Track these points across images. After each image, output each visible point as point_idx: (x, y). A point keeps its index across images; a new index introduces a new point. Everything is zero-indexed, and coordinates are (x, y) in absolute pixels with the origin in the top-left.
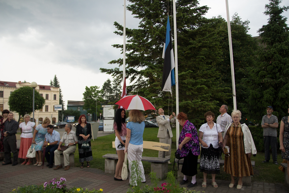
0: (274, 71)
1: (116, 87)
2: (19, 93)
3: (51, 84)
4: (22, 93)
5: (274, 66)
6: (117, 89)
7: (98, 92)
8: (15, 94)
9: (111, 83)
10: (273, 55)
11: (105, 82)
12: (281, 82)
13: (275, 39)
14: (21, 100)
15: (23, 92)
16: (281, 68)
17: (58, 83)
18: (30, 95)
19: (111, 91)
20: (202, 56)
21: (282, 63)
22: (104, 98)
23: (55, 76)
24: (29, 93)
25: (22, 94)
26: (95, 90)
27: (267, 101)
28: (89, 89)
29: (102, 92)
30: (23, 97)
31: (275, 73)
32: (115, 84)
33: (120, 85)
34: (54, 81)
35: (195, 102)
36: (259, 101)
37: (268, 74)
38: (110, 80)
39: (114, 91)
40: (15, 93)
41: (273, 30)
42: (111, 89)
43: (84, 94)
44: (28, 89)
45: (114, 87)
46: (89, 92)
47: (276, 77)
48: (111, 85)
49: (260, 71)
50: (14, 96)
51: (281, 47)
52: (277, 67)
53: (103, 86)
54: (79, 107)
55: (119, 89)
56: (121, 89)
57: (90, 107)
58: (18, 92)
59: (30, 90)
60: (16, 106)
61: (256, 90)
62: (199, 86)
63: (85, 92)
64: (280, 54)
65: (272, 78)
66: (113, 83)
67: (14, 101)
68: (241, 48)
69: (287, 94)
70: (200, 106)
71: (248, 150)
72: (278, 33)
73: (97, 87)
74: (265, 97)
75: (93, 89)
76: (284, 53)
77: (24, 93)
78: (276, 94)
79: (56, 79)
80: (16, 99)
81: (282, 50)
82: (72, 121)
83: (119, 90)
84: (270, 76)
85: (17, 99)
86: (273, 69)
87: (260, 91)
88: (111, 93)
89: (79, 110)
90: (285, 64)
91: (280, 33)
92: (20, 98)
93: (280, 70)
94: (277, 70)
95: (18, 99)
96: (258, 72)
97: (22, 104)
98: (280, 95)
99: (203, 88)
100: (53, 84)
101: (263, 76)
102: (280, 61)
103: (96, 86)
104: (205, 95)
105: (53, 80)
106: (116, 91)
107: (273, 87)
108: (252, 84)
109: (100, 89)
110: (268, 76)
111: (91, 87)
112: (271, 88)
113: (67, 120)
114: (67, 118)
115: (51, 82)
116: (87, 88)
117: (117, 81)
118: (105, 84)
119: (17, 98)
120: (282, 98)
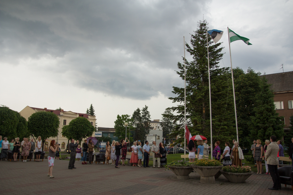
0: (264, 120)
1: (145, 116)
2: (76, 122)
3: (87, 112)
5: (264, 117)
6: (146, 118)
7: (129, 120)
9: (140, 112)
10: (263, 111)
11: (135, 111)
12: (267, 126)
13: (264, 102)
14: (77, 128)
15: (79, 122)
16: (268, 118)
17: (93, 111)
19: (140, 119)
20: (224, 109)
21: (268, 116)
22: (134, 126)
23: (91, 105)
25: (79, 124)
26: (126, 118)
27: (260, 136)
28: (121, 117)
29: (132, 121)
30: (79, 126)
31: (264, 121)
32: (144, 113)
33: (149, 114)
34: (90, 110)
35: (220, 137)
36: (256, 136)
37: (261, 121)
38: (140, 109)
39: (143, 119)
40: (73, 123)
41: (264, 97)
42: (140, 118)
43: (115, 122)
45: (143, 116)
46: (120, 120)
47: (265, 123)
48: (140, 114)
49: (257, 119)
50: (73, 125)
51: (267, 107)
52: (266, 118)
53: (133, 115)
54: (110, 134)
55: (147, 117)
56: (149, 118)
57: (121, 134)
60: (74, 133)
61: (255, 130)
62: (223, 127)
63: (117, 120)
64: (267, 111)
65: (263, 123)
66: (142, 112)
67: (73, 129)
68: (255, 93)
69: (269, 133)
70: (223, 139)
71: (240, 157)
72: (267, 98)
73: (128, 115)
74: (259, 134)
75: (125, 117)
76: (269, 110)
78: (265, 132)
79: (92, 108)
81: (268, 109)
82: (104, 146)
83: (148, 119)
84: (262, 122)
85: (75, 127)
86: (264, 119)
87: (257, 131)
88: (140, 121)
89: (109, 137)
90: (269, 116)
91: (268, 99)
92: (77, 127)
93: (267, 119)
94: (265, 119)
96: (256, 120)
97: (78, 131)
98: (266, 133)
99: (225, 128)
100: (89, 112)
101: (259, 122)
102: (267, 114)
103: (126, 115)
104: (226, 132)
105: (89, 108)
106: (144, 120)
107: (263, 129)
108: (253, 126)
109: (130, 118)
110: (261, 122)
111: (122, 116)
112: (262, 129)
113: (100, 145)
114: (99, 144)
115: (88, 111)
116: (118, 117)
117: (146, 110)
118: (135, 113)
119: (75, 126)
120: (267, 135)
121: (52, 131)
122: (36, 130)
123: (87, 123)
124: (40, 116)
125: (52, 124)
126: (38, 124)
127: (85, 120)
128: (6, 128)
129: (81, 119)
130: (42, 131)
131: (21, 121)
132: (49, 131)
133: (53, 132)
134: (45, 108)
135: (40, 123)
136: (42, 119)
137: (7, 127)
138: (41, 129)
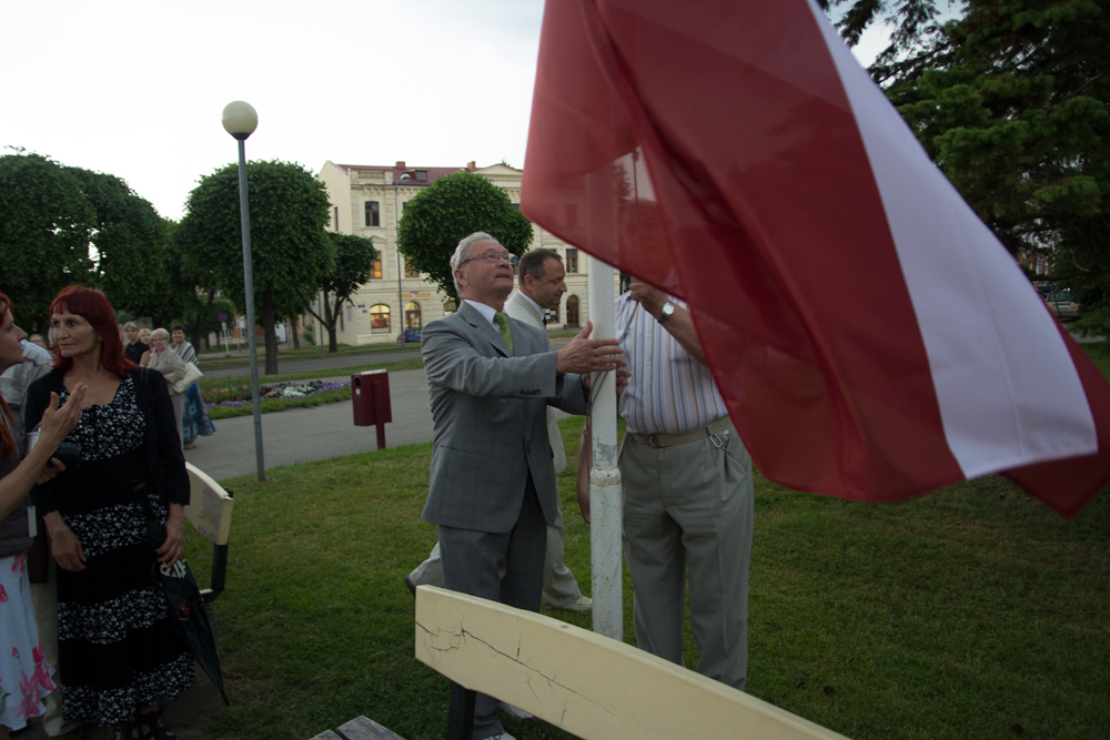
2: (428, 201)
4: (442, 202)
8: (417, 207)
14: (437, 229)
18: (471, 208)
24: (467, 199)
25: (442, 206)
30: (443, 217)
40: (415, 204)
44: (463, 183)
50: (414, 216)
58: (425, 197)
59: (470, 187)
60: (424, 253)
67: (415, 235)
77: (447, 201)
80: (421, 226)
85: (425, 226)
92: (434, 221)
95: (428, 226)
119: (425, 221)
121: (281, 254)
122: (212, 255)
123: (486, 199)
124: (219, 187)
125: (275, 216)
126: (216, 224)
127: (473, 188)
128: (24, 258)
129: (451, 185)
130: (234, 256)
131: (121, 216)
132: (267, 252)
133: (292, 257)
134: (398, 163)
135: (219, 219)
136: (230, 200)
137: (27, 253)
138: (230, 249)
